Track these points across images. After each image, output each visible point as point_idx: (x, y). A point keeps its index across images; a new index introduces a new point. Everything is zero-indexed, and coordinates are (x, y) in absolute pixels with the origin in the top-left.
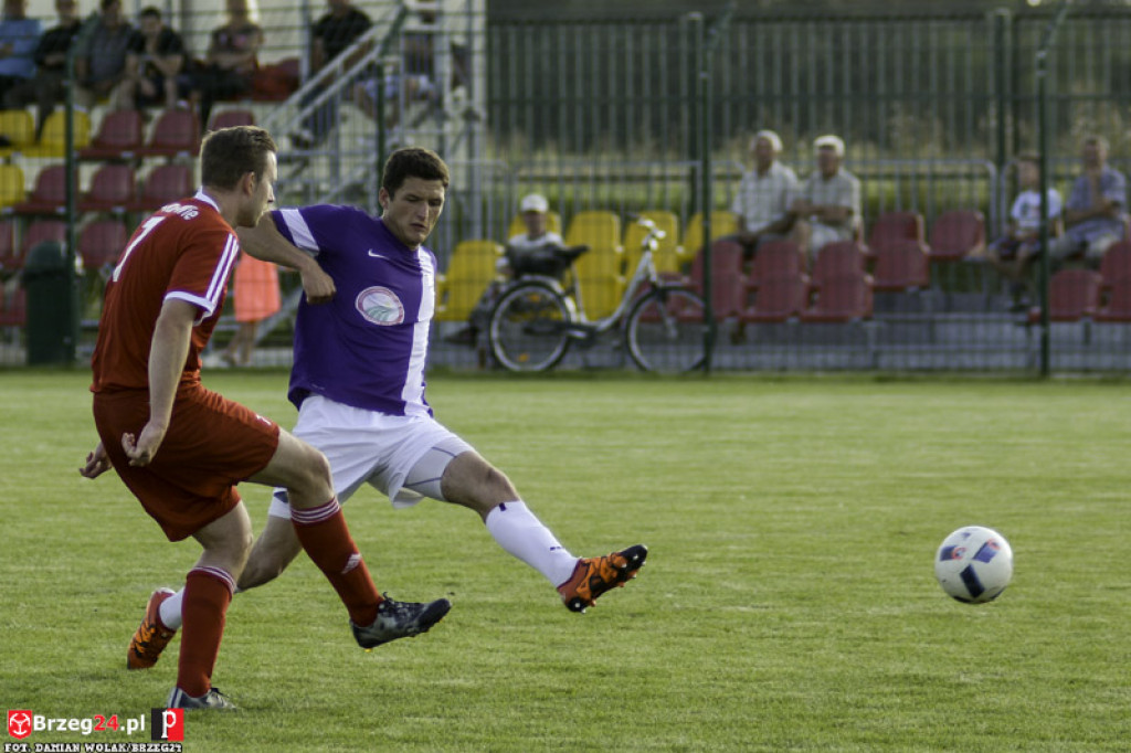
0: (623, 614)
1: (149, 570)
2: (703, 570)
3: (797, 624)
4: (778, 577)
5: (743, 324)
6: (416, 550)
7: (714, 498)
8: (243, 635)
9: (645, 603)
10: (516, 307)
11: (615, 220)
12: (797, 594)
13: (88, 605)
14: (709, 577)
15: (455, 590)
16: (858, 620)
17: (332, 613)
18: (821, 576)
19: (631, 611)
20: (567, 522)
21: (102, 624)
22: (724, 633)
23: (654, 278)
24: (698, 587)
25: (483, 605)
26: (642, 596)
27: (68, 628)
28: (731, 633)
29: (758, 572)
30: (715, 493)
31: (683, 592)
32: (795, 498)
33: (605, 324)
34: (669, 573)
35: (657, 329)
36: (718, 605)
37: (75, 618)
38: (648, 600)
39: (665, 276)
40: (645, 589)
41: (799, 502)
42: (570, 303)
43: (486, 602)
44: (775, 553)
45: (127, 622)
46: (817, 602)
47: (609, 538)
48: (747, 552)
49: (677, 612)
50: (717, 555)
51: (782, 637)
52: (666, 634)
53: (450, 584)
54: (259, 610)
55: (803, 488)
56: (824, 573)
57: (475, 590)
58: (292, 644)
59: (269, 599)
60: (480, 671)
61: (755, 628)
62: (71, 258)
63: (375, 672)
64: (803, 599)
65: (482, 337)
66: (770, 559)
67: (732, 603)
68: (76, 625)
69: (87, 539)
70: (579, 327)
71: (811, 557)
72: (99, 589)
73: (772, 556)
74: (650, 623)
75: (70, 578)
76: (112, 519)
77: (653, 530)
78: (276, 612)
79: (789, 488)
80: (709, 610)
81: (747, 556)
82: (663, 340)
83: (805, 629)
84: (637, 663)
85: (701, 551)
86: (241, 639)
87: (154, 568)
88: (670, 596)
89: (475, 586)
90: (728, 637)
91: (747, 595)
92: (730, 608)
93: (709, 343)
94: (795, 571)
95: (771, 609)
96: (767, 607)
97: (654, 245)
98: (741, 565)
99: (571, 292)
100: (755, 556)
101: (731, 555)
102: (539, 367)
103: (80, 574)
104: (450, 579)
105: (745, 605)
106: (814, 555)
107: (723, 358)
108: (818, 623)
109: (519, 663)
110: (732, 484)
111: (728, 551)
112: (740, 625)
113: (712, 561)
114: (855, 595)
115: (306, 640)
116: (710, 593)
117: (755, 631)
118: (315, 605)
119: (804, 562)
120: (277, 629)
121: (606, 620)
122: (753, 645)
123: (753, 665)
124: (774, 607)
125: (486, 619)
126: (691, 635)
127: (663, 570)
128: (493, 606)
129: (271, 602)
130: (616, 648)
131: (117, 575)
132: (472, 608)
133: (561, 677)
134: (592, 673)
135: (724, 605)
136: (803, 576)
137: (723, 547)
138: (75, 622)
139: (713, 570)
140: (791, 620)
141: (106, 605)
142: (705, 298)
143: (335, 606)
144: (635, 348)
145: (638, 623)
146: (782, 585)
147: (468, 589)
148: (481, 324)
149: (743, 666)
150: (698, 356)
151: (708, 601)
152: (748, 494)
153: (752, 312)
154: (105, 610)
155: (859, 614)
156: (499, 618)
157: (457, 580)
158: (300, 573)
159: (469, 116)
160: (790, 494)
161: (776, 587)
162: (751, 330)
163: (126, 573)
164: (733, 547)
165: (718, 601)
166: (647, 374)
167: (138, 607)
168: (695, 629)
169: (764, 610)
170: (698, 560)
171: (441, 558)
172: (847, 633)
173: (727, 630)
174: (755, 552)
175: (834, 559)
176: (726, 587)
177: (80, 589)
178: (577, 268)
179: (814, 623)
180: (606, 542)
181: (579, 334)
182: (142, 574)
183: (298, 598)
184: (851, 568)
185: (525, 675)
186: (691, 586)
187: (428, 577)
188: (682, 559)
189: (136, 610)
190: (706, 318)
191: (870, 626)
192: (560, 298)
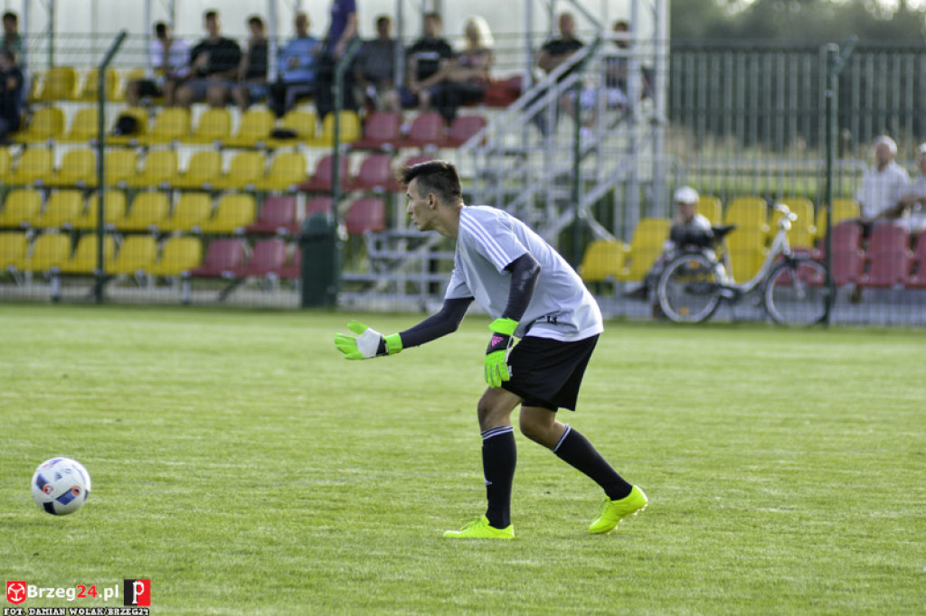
0: (677, 512)
1: (317, 469)
2: (753, 479)
3: (812, 523)
4: (809, 486)
5: (859, 288)
6: (532, 458)
7: (784, 423)
8: (374, 521)
9: (698, 504)
10: (681, 272)
11: (762, 205)
12: (820, 500)
13: (260, 495)
14: (755, 484)
15: (551, 489)
16: (862, 521)
17: (448, 506)
18: (844, 485)
19: (685, 509)
20: (661, 439)
21: (266, 511)
22: (751, 528)
23: (788, 251)
24: (743, 492)
25: (569, 503)
26: (696, 498)
27: (239, 513)
28: (758, 529)
29: (795, 482)
30: (787, 419)
31: (730, 496)
32: (848, 424)
33: (747, 286)
34: (725, 481)
35: (788, 291)
36: (754, 507)
37: (247, 505)
38: (700, 501)
39: (796, 250)
40: (701, 492)
41: (850, 428)
42: (721, 269)
43: (572, 500)
44: (812, 467)
45: (285, 510)
46: (834, 506)
47: (687, 452)
48: (792, 465)
49: (721, 511)
50: (767, 467)
51: (796, 533)
52: (706, 529)
53: (549, 485)
54: (393, 502)
55: (857, 416)
56: (846, 483)
57: (566, 491)
58: (411, 529)
59: (403, 494)
60: (547, 554)
61: (777, 526)
62: (335, 225)
63: (464, 553)
64: (823, 503)
65: (652, 294)
66: (808, 471)
67: (765, 505)
68: (245, 511)
69: (279, 444)
70: (728, 288)
71: (840, 471)
72: (275, 483)
73: (810, 469)
74: (696, 519)
75: (254, 474)
76: (308, 429)
77: (724, 446)
78: (406, 504)
79: (846, 416)
80: (746, 510)
81: (790, 468)
82: (793, 300)
83: (816, 527)
84: (673, 551)
85: (755, 465)
86: (372, 524)
87: (323, 467)
88: (718, 498)
89: (568, 487)
90: (754, 533)
91: (780, 499)
92: (763, 509)
93: (829, 303)
94: (824, 481)
95: (794, 511)
96: (792, 509)
97: (788, 225)
98: (784, 476)
99: (722, 261)
100: (797, 468)
101: (778, 468)
102: (697, 318)
103: (262, 471)
104: (550, 481)
105: (775, 507)
106: (843, 469)
107: (840, 314)
108: (828, 523)
109: (580, 548)
110: (803, 412)
111: (778, 464)
112: (766, 523)
113: (762, 472)
114: (865, 502)
115: (422, 527)
116: (751, 497)
117: (777, 528)
118: (440, 499)
119: (834, 474)
120: (402, 517)
121: (662, 517)
122: (770, 539)
123: (764, 555)
124: (798, 509)
125: (568, 513)
126: (725, 530)
127: (721, 478)
128: (578, 503)
129: (404, 497)
130: (662, 539)
131: (292, 473)
132: (560, 505)
133: (608, 560)
134: (635, 558)
135: (759, 507)
136: (829, 486)
137: (773, 462)
138: (246, 508)
139: (760, 479)
140: (808, 519)
141: (275, 496)
142: (827, 267)
143: (453, 500)
144: (771, 305)
145: (687, 520)
146: (810, 491)
147: (562, 489)
148: (652, 283)
149: (756, 555)
150: (820, 312)
151: (747, 503)
152: (812, 421)
153: (865, 279)
154: (273, 500)
155: (864, 516)
156: (579, 512)
157: (556, 482)
158: (435, 474)
159: (654, 122)
160: (846, 421)
161: (805, 493)
162: (866, 293)
163: (299, 471)
164: (782, 462)
165: (755, 504)
166: (780, 326)
167: (299, 498)
168: (730, 525)
169: (789, 512)
170: (751, 471)
171: (550, 465)
172: (849, 531)
173: (754, 526)
174: (798, 465)
175: (859, 473)
176: (765, 493)
177: (259, 483)
178: (728, 241)
179: (825, 523)
180: (684, 455)
181: (728, 294)
182: (311, 473)
183: (427, 493)
184: (869, 480)
185: (581, 558)
186: (738, 491)
187: (534, 479)
188: (739, 469)
189: (296, 500)
190: (828, 282)
191: (868, 525)
192: (713, 265)
